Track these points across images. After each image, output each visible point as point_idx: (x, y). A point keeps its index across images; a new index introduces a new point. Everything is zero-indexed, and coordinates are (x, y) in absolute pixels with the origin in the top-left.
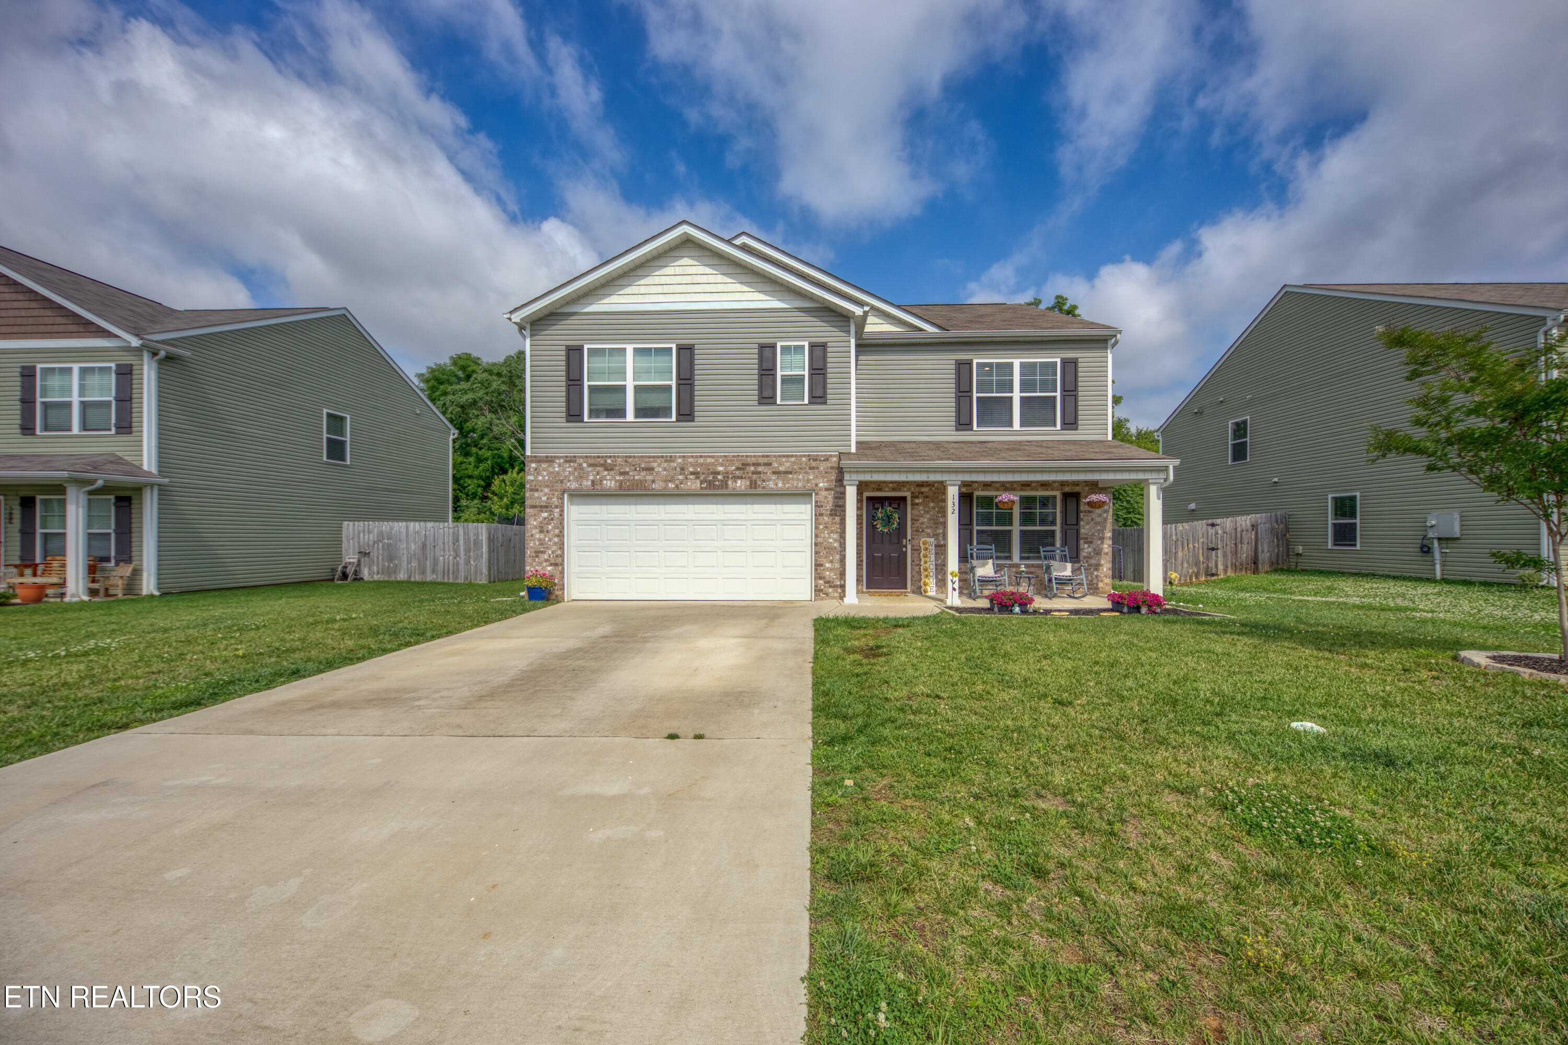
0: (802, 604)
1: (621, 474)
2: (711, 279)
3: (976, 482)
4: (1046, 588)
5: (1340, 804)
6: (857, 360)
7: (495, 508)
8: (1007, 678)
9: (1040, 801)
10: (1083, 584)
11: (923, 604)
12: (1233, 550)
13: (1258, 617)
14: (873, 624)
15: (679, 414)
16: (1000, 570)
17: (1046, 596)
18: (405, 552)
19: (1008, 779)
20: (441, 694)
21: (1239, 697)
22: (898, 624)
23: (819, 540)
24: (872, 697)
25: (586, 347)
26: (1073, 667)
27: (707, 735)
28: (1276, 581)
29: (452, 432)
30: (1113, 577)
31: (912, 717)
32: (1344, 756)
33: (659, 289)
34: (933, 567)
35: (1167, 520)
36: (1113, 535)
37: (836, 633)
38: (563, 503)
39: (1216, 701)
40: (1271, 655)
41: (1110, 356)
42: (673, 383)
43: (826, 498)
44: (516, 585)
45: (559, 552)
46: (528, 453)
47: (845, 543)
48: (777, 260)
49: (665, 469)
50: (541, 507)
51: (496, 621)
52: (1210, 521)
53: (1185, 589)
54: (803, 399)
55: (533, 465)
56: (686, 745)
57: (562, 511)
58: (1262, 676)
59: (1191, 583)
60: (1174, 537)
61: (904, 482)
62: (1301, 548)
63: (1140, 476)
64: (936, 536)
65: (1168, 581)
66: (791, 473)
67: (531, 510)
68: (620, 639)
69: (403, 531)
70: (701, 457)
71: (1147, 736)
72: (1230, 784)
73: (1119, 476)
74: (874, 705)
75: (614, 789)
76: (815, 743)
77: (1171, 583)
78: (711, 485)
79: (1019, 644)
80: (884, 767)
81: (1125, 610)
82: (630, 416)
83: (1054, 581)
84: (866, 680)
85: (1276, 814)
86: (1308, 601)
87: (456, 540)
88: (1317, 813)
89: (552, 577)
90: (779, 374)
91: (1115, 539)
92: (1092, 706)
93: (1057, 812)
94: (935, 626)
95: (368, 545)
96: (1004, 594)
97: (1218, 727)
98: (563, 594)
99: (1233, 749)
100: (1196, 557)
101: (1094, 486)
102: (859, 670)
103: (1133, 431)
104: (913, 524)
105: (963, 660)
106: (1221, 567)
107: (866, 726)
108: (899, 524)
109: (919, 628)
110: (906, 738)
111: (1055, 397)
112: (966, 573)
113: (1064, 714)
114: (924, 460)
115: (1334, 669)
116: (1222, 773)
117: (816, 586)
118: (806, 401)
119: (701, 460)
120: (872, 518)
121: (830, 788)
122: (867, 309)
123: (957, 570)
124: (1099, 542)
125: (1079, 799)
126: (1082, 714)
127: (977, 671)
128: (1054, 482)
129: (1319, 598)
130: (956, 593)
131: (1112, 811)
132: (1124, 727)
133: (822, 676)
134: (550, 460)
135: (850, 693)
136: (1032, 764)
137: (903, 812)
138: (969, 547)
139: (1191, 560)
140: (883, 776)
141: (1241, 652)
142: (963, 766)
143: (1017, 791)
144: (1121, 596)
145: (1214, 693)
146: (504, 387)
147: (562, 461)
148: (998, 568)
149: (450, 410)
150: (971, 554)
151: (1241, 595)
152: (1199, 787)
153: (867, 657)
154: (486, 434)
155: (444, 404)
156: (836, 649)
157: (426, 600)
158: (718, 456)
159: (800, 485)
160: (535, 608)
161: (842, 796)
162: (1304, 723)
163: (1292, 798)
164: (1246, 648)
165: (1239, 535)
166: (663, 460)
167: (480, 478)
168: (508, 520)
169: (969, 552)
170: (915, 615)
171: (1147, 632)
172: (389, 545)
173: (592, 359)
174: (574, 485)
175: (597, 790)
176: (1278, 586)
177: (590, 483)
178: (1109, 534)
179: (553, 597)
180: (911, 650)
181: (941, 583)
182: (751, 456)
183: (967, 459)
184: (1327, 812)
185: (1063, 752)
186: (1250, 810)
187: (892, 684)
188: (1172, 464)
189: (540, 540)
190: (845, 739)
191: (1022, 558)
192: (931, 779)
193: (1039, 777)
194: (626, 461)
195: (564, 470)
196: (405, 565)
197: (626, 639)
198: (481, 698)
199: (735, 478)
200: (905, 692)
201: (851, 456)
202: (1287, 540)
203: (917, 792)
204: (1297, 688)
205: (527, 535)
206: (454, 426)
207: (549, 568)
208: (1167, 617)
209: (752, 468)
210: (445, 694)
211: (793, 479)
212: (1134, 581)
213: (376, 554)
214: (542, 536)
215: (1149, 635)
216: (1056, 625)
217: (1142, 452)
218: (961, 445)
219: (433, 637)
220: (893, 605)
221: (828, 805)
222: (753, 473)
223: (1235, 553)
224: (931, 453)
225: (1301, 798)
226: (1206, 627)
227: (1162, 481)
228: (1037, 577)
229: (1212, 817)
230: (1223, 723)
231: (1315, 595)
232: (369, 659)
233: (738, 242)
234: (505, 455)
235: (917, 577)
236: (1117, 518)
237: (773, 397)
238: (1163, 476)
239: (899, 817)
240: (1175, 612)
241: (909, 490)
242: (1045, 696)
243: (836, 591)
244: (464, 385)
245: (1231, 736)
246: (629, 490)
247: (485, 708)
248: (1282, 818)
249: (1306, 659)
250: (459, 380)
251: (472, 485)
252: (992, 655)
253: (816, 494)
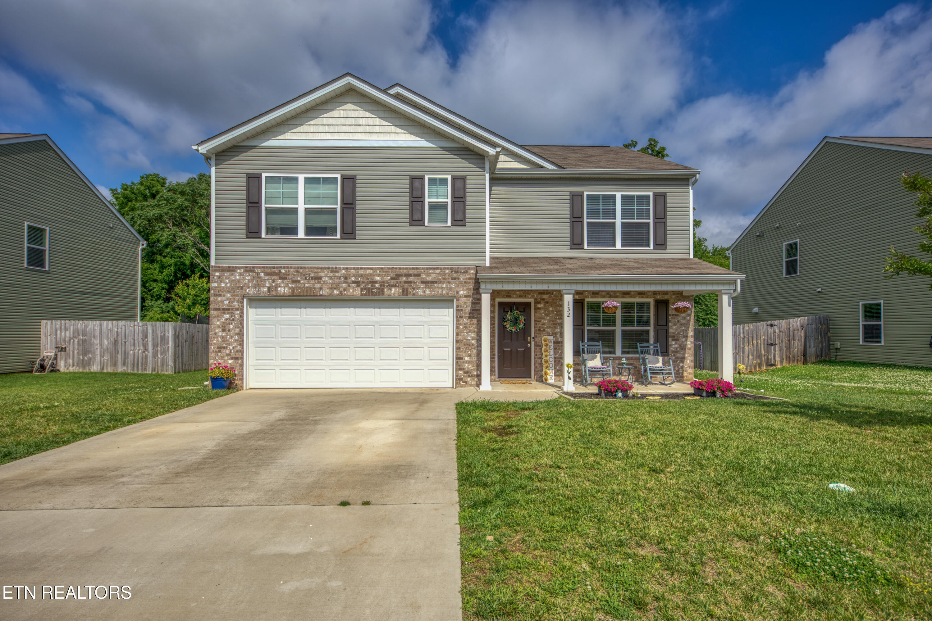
0: (446, 390)
1: (293, 282)
2: (371, 122)
3: (587, 291)
4: (642, 378)
5: (864, 547)
6: (490, 191)
7: (179, 309)
8: (613, 451)
9: (640, 549)
10: (671, 374)
11: (544, 391)
12: (788, 345)
13: (805, 400)
14: (504, 407)
15: (343, 233)
16: (606, 362)
17: (642, 383)
18: (98, 347)
19: (615, 533)
20: (142, 471)
21: (790, 464)
22: (525, 407)
23: (460, 338)
24: (506, 468)
25: (264, 175)
26: (664, 442)
27: (373, 502)
28: (821, 370)
29: (141, 243)
30: (695, 367)
31: (538, 484)
32: (868, 510)
33: (327, 129)
34: (552, 360)
35: (736, 321)
36: (695, 334)
37: (474, 415)
38: (243, 306)
39: (773, 467)
40: (815, 431)
41: (691, 192)
42: (338, 207)
43: (465, 303)
44: (199, 375)
45: (239, 348)
46: (213, 263)
47: (481, 341)
48: (425, 107)
49: (331, 279)
50: (223, 309)
51: (184, 407)
52: (769, 322)
53: (750, 376)
54: (447, 222)
55: (217, 274)
56: (356, 510)
57: (242, 313)
58: (808, 447)
59: (755, 372)
60: (742, 335)
61: (528, 291)
62: (839, 344)
63: (715, 288)
64: (554, 334)
65: (737, 371)
66: (436, 282)
67: (215, 312)
68: (294, 422)
69: (97, 328)
70: (361, 268)
71: (721, 496)
72: (783, 532)
73: (699, 288)
74: (508, 475)
75: (298, 548)
76: (461, 506)
77: (739, 373)
78: (370, 291)
79: (622, 423)
80: (518, 525)
81: (704, 394)
82: (301, 234)
83: (649, 371)
84: (501, 454)
85: (816, 556)
86: (845, 387)
87: (145, 336)
88: (847, 554)
89: (233, 369)
90: (427, 200)
91: (696, 337)
92: (679, 473)
93: (653, 558)
94: (555, 409)
95: (65, 341)
96: (609, 382)
97: (774, 489)
98: (242, 383)
99: (785, 505)
100: (758, 350)
101: (680, 295)
102: (494, 446)
103: (710, 248)
104: (536, 324)
105: (578, 437)
106: (778, 359)
107: (502, 492)
108: (525, 325)
109: (542, 411)
110: (534, 501)
111: (648, 224)
112: (578, 364)
113: (657, 480)
114: (545, 273)
115: (862, 442)
116: (777, 524)
117: (457, 376)
118: (449, 224)
119: (362, 272)
120: (502, 319)
121: (475, 543)
122: (499, 149)
123: (571, 362)
124: (684, 340)
125: (670, 547)
126: (671, 479)
127: (589, 445)
128: (649, 291)
129: (852, 384)
130: (571, 382)
131: (694, 555)
132: (703, 489)
133: (465, 451)
134: (232, 270)
135: (488, 465)
136: (633, 520)
137: (534, 560)
138: (581, 344)
139: (755, 353)
140: (517, 532)
141: (792, 428)
142: (580, 523)
143: (621, 542)
144: (701, 384)
145: (771, 461)
146: (186, 203)
147: (242, 270)
148: (605, 361)
149: (139, 222)
150: (583, 349)
151: (794, 381)
152: (760, 535)
153: (500, 435)
154: (170, 245)
155: (133, 218)
156: (475, 429)
157: (120, 389)
158: (376, 268)
159: (444, 292)
160: (218, 396)
161: (485, 549)
162: (838, 484)
163: (829, 543)
164: (796, 425)
165: (791, 334)
166: (329, 271)
167: (165, 282)
168: (190, 319)
169: (581, 347)
170: (538, 399)
171: (721, 412)
172: (84, 341)
173: (269, 185)
174: (252, 291)
175: (284, 549)
176: (821, 374)
177: (266, 289)
178: (691, 333)
179: (234, 386)
180: (536, 429)
181: (559, 373)
182: (403, 269)
183: (579, 272)
184: (854, 553)
185: (657, 510)
186: (798, 553)
187: (522, 457)
188: (739, 278)
189: (222, 337)
190: (486, 503)
191: (623, 352)
192: (555, 534)
193: (638, 531)
194: (298, 271)
195: (244, 279)
196: (98, 358)
197: (299, 422)
198: (178, 474)
199: (390, 286)
200: (532, 464)
201: (486, 269)
202: (829, 337)
203: (544, 545)
204: (834, 456)
205: (211, 333)
206: (143, 237)
207: (230, 361)
208: (737, 400)
209: (404, 278)
210: (145, 471)
211: (438, 287)
212: (711, 370)
213: (71, 349)
214: (224, 334)
215: (723, 415)
216: (650, 408)
217: (716, 269)
218: (575, 261)
219: (130, 422)
220: (520, 391)
221: (474, 556)
222: (405, 282)
223: (789, 348)
224: (551, 267)
225: (836, 542)
226: (766, 408)
227: (732, 292)
228: (636, 367)
229: (770, 559)
230: (778, 485)
231: (850, 382)
232: (73, 442)
233: (392, 91)
234: (187, 262)
235: (539, 368)
236: (697, 320)
237: (422, 220)
238: (732, 287)
239: (531, 565)
240: (742, 396)
241: (532, 297)
242: (642, 465)
243: (473, 380)
244: (151, 202)
245: (784, 495)
246: (300, 296)
247: (182, 483)
248: (821, 558)
249: (841, 434)
250: (145, 198)
251: (157, 288)
252: (601, 433)
253: (457, 300)
